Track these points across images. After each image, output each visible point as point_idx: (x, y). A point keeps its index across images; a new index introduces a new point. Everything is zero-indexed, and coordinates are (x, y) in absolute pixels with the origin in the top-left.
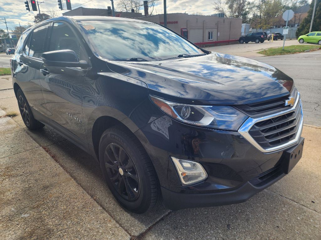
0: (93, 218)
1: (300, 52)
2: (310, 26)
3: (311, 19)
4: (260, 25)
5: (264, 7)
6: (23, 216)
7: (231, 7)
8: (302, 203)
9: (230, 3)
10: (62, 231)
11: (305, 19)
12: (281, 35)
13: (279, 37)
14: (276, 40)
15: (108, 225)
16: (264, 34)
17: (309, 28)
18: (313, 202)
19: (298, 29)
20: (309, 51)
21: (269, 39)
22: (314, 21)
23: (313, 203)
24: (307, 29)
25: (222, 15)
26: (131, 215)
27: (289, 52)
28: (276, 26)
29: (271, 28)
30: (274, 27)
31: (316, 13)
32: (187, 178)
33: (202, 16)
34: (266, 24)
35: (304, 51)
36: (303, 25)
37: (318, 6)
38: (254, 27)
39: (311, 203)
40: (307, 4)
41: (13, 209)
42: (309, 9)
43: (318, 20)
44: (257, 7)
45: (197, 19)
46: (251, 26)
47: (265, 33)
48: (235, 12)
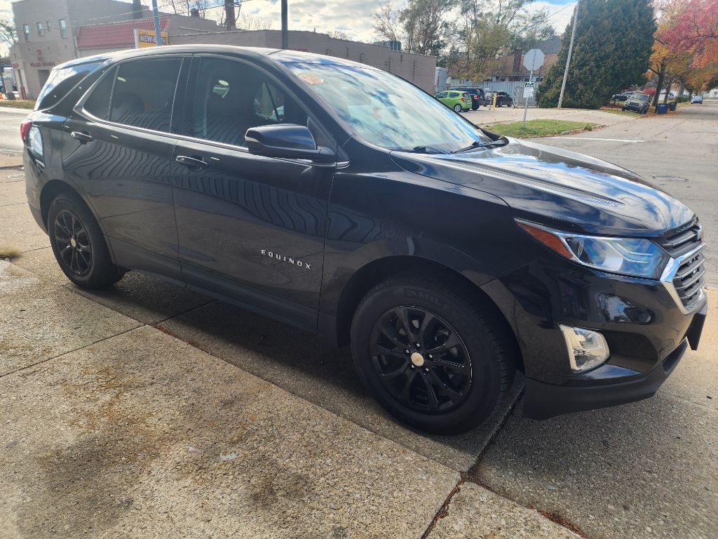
0: (369, 449)
1: (554, 134)
2: (562, 82)
3: (565, 68)
4: (466, 74)
5: (474, 35)
6: (224, 458)
7: (410, 28)
8: (695, 401)
9: (406, 20)
10: (327, 477)
11: (553, 67)
12: (508, 96)
13: (504, 100)
14: (500, 106)
15: (406, 458)
16: (479, 91)
17: (561, 86)
18: (709, 397)
19: (540, 87)
20: (568, 134)
21: (487, 103)
22: (570, 73)
23: (709, 399)
24: (556, 88)
25: (395, 44)
26: (434, 440)
27: (535, 133)
28: (497, 78)
29: (488, 80)
30: (494, 79)
31: (574, 58)
32: (581, 359)
33: (347, 41)
34: (478, 71)
35: (559, 133)
36: (549, 80)
37: (576, 43)
38: (456, 75)
39: (707, 399)
40: (555, 38)
41: (191, 449)
42: (560, 48)
43: (576, 72)
44: (461, 33)
45: (348, 48)
46: (450, 74)
47: (481, 90)
48: (418, 41)
